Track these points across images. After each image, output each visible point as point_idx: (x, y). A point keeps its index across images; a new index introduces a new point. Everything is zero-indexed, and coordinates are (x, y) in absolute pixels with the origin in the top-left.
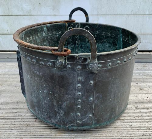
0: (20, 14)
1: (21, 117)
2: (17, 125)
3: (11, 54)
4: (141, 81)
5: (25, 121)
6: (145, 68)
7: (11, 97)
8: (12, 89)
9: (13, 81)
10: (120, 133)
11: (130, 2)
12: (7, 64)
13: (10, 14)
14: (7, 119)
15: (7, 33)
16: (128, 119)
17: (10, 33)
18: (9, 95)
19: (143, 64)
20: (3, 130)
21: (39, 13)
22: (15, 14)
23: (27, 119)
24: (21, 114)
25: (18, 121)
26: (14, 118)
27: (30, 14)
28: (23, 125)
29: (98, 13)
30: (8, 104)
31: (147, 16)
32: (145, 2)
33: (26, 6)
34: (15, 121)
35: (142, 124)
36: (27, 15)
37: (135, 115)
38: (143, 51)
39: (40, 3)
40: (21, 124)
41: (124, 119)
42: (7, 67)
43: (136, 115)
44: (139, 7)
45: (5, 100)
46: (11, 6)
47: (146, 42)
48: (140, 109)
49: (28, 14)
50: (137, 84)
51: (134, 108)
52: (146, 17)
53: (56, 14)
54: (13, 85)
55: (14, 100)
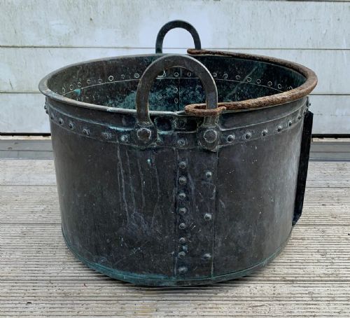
0: (42, 45)
1: (48, 278)
2: (40, 294)
3: (17, 142)
4: (332, 199)
5: (60, 285)
6: (343, 172)
7: (24, 235)
8: (24, 218)
9: (26, 199)
10: (286, 309)
11: (305, 20)
12: (10, 162)
14: (16, 280)
15: (10, 91)
16: (305, 279)
17: (16, 90)
18: (18, 229)
19: (338, 165)
20: (7, 306)
21: (88, 43)
22: (31, 45)
23: (65, 280)
24: (49, 270)
25: (42, 285)
26: (31, 280)
27: (68, 45)
28: (56, 295)
29: (230, 44)
30: (16, 248)
31: (344, 52)
32: (339, 20)
33: (57, 24)
34: (35, 285)
35: (337, 290)
36: (59, 45)
37: (320, 271)
38: (336, 136)
39: (91, 19)
40: (51, 291)
41: (294, 279)
42: (8, 169)
43: (323, 271)
44: (324, 32)
45: (7, 241)
46: (21, 24)
47: (344, 114)
48: (333, 258)
49: (63, 45)
50: (323, 205)
51: (318, 256)
52: (343, 54)
53: (130, 45)
54: (26, 208)
55: (30, 241)
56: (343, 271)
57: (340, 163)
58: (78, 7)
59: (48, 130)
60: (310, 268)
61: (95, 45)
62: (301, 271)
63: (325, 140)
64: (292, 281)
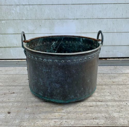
0: (26, 33)
1: (31, 101)
2: (29, 106)
3: (18, 62)
4: (113, 77)
6: (116, 69)
7: (23, 89)
8: (23, 84)
10: (99, 109)
11: (103, 24)
12: (17, 68)
13: (19, 33)
14: (22, 102)
15: (16, 46)
16: (105, 100)
17: (18, 46)
18: (21, 87)
19: (115, 67)
20: (21, 109)
21: (40, 32)
24: (31, 99)
25: (30, 103)
27: (34, 33)
28: (34, 106)
30: (21, 93)
35: (114, 104)
36: (31, 33)
39: (40, 25)
40: (32, 105)
42: (17, 70)
43: (110, 98)
45: (19, 91)
46: (20, 27)
48: (113, 94)
49: (32, 33)
50: (110, 79)
51: (109, 94)
52: (115, 34)
53: (52, 33)
54: (23, 81)
55: (25, 91)
56: (116, 98)
57: (115, 66)
58: (36, 22)
59: (26, 58)
60: (107, 97)
61: (41, 33)
62: (104, 98)
63: (111, 59)
64: (101, 101)
